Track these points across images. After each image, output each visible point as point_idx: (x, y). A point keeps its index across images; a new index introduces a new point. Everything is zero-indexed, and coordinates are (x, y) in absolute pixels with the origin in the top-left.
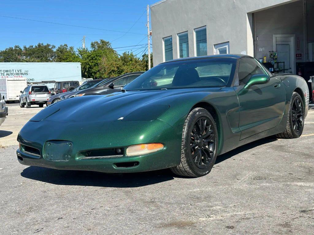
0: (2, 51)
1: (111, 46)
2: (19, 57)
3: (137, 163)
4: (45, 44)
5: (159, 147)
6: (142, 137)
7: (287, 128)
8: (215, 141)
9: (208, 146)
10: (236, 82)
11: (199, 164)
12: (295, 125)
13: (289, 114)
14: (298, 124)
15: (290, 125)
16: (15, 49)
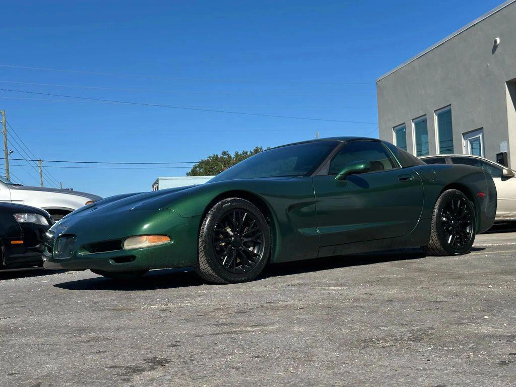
0: (204, 160)
3: (133, 257)
4: (265, 149)
5: (165, 240)
6: (146, 226)
7: (434, 239)
8: (263, 242)
9: (254, 248)
10: (323, 171)
11: (231, 267)
12: (451, 236)
13: (435, 219)
14: (460, 235)
15: (438, 234)
16: (221, 157)
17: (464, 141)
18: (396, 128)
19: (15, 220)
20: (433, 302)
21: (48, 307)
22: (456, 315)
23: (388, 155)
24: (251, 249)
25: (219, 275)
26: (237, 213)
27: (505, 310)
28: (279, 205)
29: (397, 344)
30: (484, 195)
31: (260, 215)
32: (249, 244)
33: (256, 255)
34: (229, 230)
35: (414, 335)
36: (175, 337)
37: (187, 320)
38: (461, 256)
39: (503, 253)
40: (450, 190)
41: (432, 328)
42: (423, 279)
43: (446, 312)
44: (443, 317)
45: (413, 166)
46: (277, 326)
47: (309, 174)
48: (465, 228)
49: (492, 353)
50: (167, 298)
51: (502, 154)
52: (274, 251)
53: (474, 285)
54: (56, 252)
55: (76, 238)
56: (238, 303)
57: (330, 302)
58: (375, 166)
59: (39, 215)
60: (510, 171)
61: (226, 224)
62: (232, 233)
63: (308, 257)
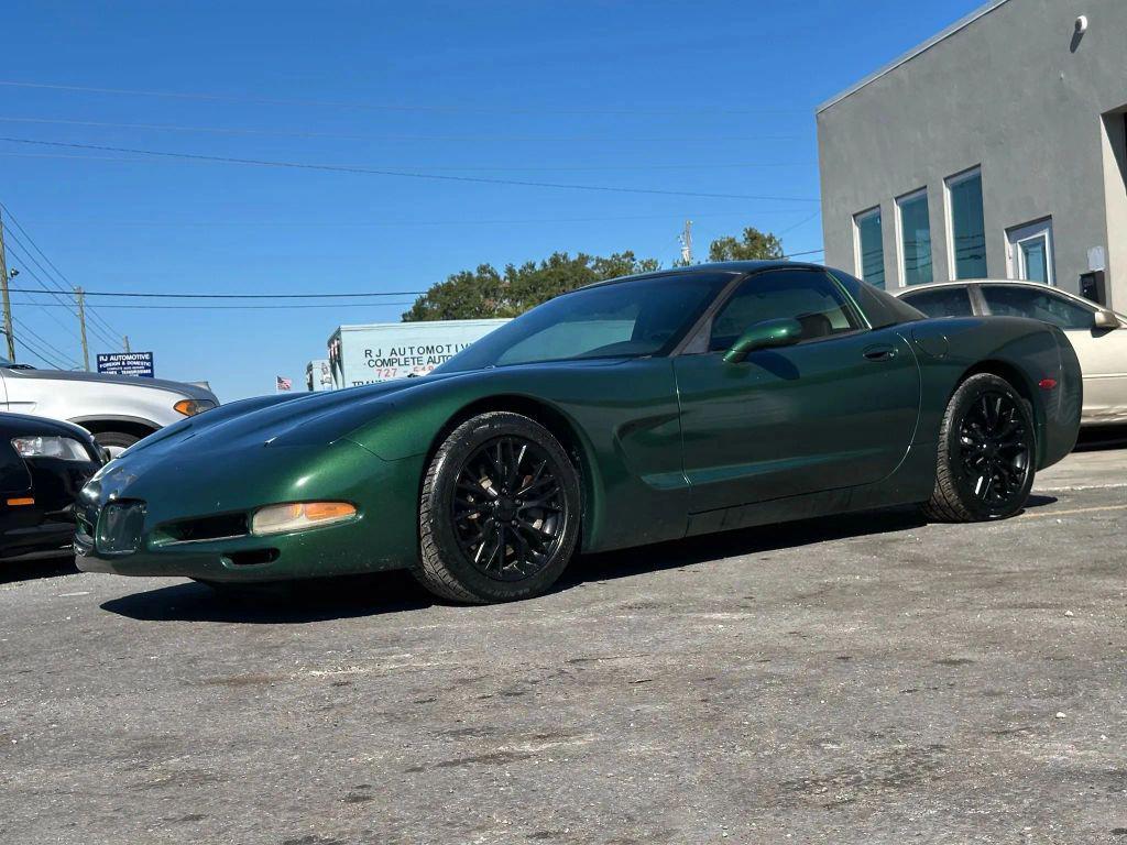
1: (780, 249)
2: (487, 303)
3: (274, 552)
4: (573, 257)
5: (344, 513)
6: (302, 482)
7: (944, 487)
8: (564, 509)
9: (544, 522)
10: (697, 342)
11: (492, 567)
12: (981, 480)
13: (946, 442)
14: (1000, 474)
15: (953, 476)
16: (478, 278)
17: (1008, 247)
18: (859, 217)
19: (15, 453)
20: (941, 662)
21: (83, 674)
22: (995, 705)
23: (840, 301)
24: (537, 525)
25: (467, 586)
26: (504, 446)
27: (1103, 692)
28: (598, 424)
29: (861, 795)
30: (1054, 383)
31: (555, 449)
32: (533, 514)
33: (549, 538)
34: (486, 484)
35: (897, 769)
36: (359, 770)
37: (392, 717)
38: (1004, 522)
39: (1095, 514)
40: (978, 376)
41: (939, 748)
42: (919, 589)
43: (969, 696)
44: (963, 713)
45: (895, 324)
46: (590, 738)
47: (664, 352)
48: (1012, 459)
49: (1077, 828)
50: (349, 647)
51: (1092, 275)
52: (590, 527)
53: (1032, 606)
54: (103, 538)
55: (145, 509)
56: (506, 662)
57: (711, 659)
58: (813, 324)
59: (69, 440)
60: (1110, 316)
61: (482, 471)
62: (493, 492)
63: (665, 537)
